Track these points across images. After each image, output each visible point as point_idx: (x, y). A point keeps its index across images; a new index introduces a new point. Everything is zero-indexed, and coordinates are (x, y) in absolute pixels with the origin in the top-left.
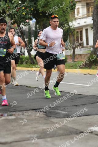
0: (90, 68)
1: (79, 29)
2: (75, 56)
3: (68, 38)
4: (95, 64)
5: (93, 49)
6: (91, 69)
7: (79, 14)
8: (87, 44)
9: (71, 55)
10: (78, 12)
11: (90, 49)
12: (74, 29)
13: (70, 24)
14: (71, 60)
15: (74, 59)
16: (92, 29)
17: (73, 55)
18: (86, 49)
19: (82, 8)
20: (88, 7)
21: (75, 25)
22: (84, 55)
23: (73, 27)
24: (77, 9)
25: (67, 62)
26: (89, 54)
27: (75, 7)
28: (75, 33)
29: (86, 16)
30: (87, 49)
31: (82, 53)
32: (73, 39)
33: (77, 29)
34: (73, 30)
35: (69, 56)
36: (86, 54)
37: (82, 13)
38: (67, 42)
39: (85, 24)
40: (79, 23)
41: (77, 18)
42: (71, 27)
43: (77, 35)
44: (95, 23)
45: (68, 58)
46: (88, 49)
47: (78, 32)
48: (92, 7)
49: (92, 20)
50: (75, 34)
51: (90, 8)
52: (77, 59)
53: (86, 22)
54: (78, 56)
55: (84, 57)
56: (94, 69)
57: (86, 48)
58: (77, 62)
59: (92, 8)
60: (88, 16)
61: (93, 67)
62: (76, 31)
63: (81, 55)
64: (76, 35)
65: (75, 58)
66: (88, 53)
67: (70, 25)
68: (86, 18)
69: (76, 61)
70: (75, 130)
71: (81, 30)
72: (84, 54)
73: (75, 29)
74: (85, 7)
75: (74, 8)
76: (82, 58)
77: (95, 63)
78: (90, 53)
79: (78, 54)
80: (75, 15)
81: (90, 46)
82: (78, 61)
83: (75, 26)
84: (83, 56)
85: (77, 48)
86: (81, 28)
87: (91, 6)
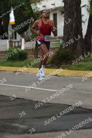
2: (39, 50)
3: (29, 26)
4: (66, 62)
5: (63, 41)
6: (59, 68)
9: (32, 49)
11: (60, 41)
13: (33, 6)
14: (33, 56)
15: (37, 55)
16: (62, 14)
17: (35, 49)
21: (39, 9)
23: (37, 11)
25: (27, 59)
26: (57, 48)
30: (55, 41)
34: (37, 14)
35: (30, 50)
36: (54, 48)
38: (28, 31)
40: (44, 5)
42: (34, 11)
44: (67, 6)
45: (29, 53)
46: (57, 41)
49: (63, 3)
53: (54, 4)
56: (64, 68)
61: (63, 65)
65: (39, 53)
67: (33, 9)
77: (65, 60)
78: (59, 47)
81: (60, 38)
83: (39, 10)
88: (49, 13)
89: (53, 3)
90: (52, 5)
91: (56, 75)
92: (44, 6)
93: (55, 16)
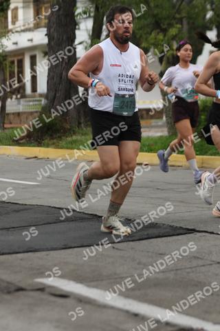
0: (39, 144)
1: (15, 56)
2: (6, 117)
4: (51, 135)
5: (46, 101)
6: (41, 146)
7: (17, 20)
8: (34, 89)
10: (15, 18)
11: (41, 101)
12: (4, 54)
15: (4, 123)
16: (45, 56)
17: (1, 114)
18: (31, 101)
19: (23, 7)
20: (37, 5)
21: (7, 47)
22: (25, 116)
23: (3, 51)
24: (13, 10)
26: (36, 112)
27: (8, 6)
28: (6, 65)
29: (32, 25)
30: (33, 101)
31: (21, 110)
32: (2, 78)
33: (11, 56)
34: (3, 57)
36: (31, 113)
37: (24, 20)
39: (29, 44)
40: (15, 41)
41: (11, 30)
43: (12, 69)
44: (52, 43)
46: (36, 101)
47: (13, 62)
48: (46, 5)
49: (46, 37)
50: (8, 66)
51: (41, 8)
52: (11, 123)
53: (31, 40)
54: (12, 117)
55: (27, 118)
56: (48, 146)
57: (30, 99)
58: (11, 130)
59: (45, 8)
60: (37, 26)
61: (46, 141)
62: (10, 59)
63: (19, 114)
64: (8, 70)
65: (6, 121)
66: (34, 110)
68: (33, 31)
69: (8, 128)
70: (5, 284)
71: (20, 58)
72: (25, 113)
73: (6, 56)
74: (32, 5)
75: (5, 8)
76: (21, 121)
77: (50, 133)
78: (40, 110)
79: (12, 112)
80: (7, 23)
81: (41, 95)
82: (12, 128)
83: (7, 49)
84: (23, 117)
85: (11, 98)
86: (20, 53)
87: (44, 3)
88: (23, 54)
89: (30, 38)
90: (29, 40)
91: (36, 157)
92: (16, 43)
93: (33, 59)
